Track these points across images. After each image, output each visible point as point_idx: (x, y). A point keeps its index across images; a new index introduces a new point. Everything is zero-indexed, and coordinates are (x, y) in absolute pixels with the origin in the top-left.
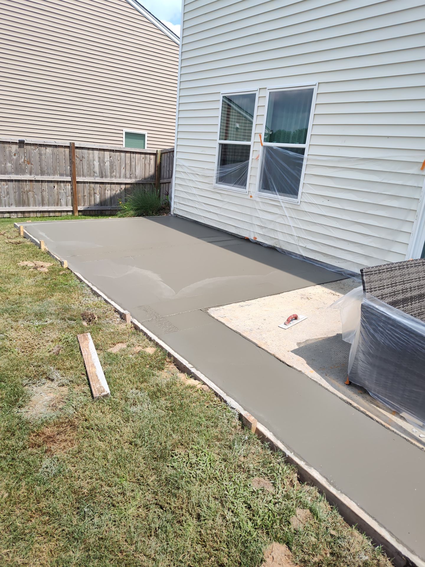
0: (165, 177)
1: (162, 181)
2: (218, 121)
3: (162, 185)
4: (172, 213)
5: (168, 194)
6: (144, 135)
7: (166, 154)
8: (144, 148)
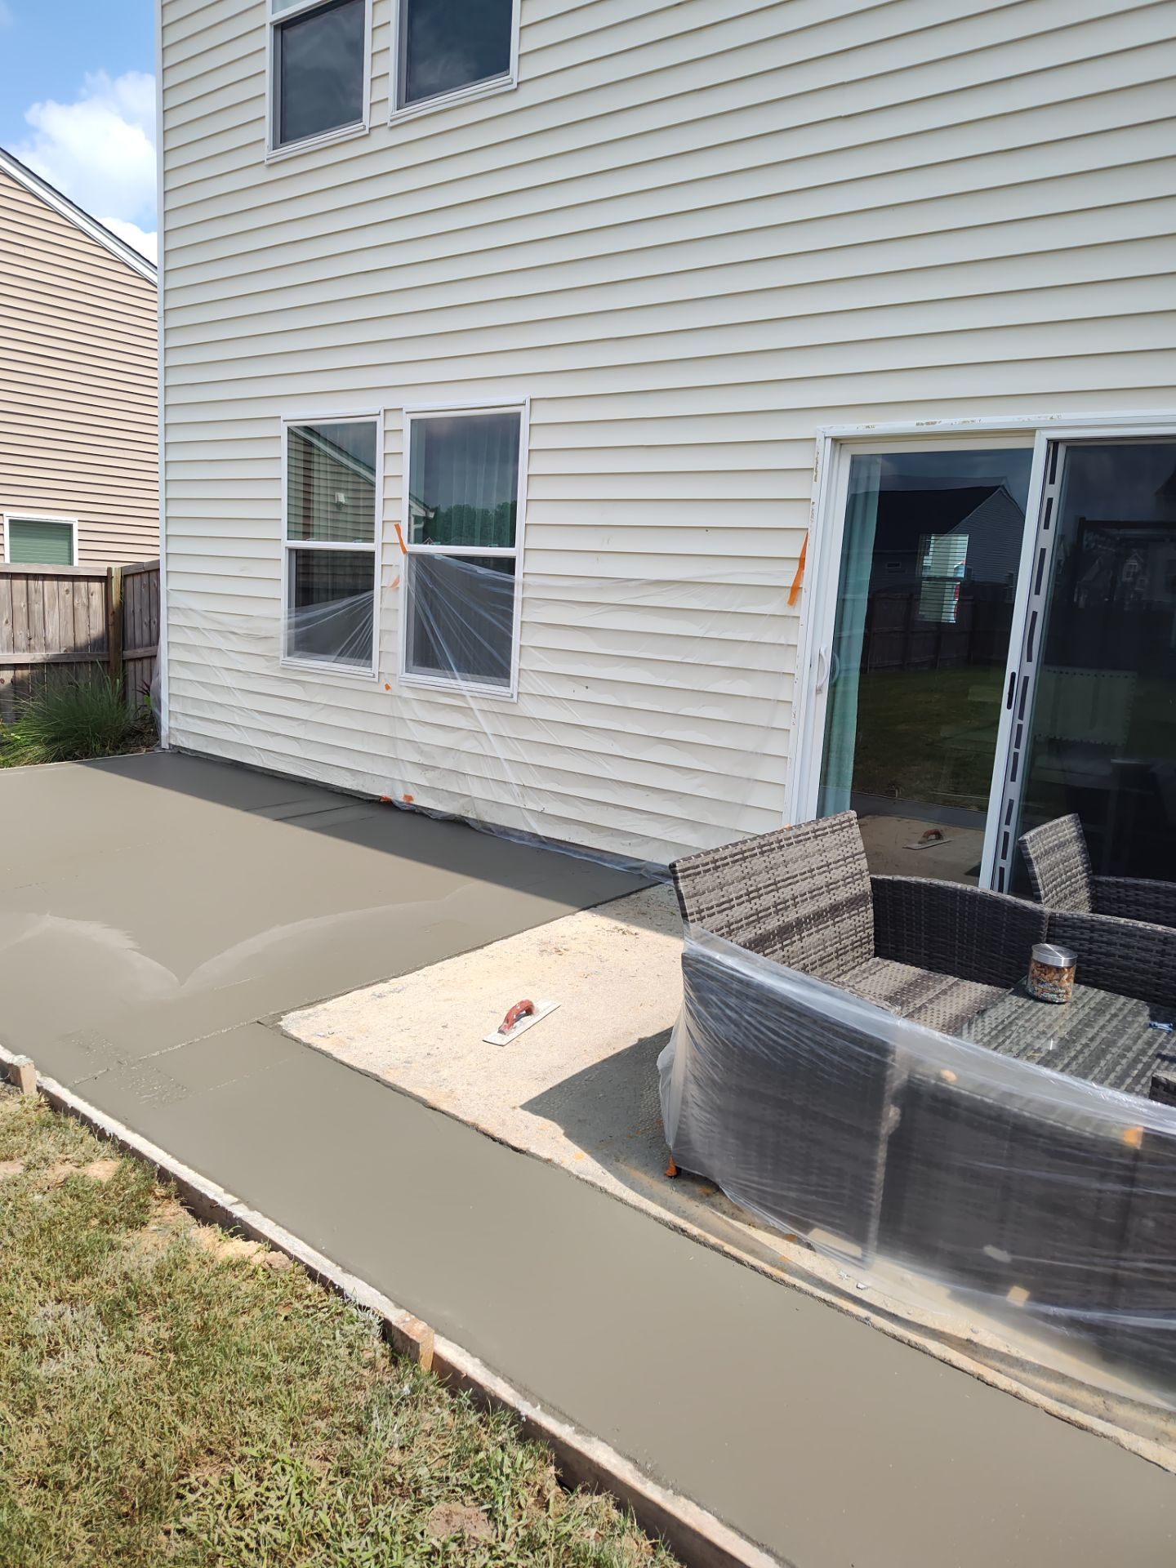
0: (138, 641)
1: (129, 653)
2: (282, 491)
3: (131, 666)
4: (165, 745)
5: (149, 691)
6: (69, 527)
7: (137, 579)
8: (71, 563)
